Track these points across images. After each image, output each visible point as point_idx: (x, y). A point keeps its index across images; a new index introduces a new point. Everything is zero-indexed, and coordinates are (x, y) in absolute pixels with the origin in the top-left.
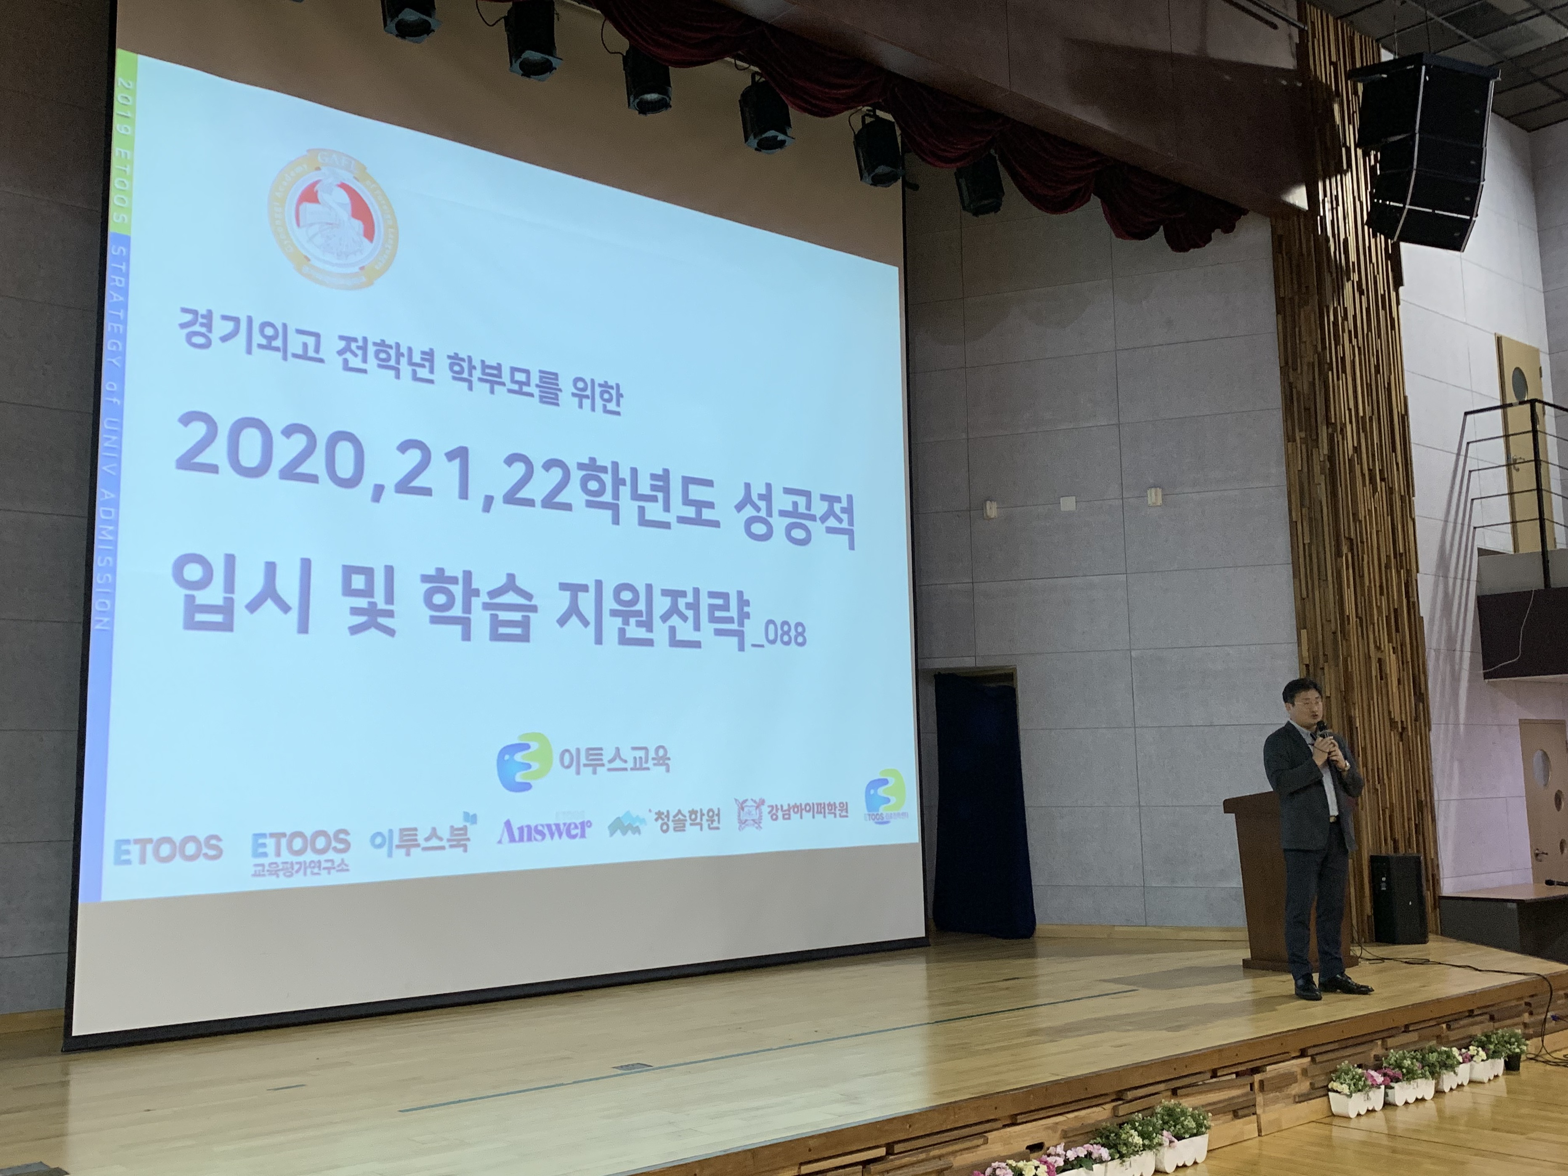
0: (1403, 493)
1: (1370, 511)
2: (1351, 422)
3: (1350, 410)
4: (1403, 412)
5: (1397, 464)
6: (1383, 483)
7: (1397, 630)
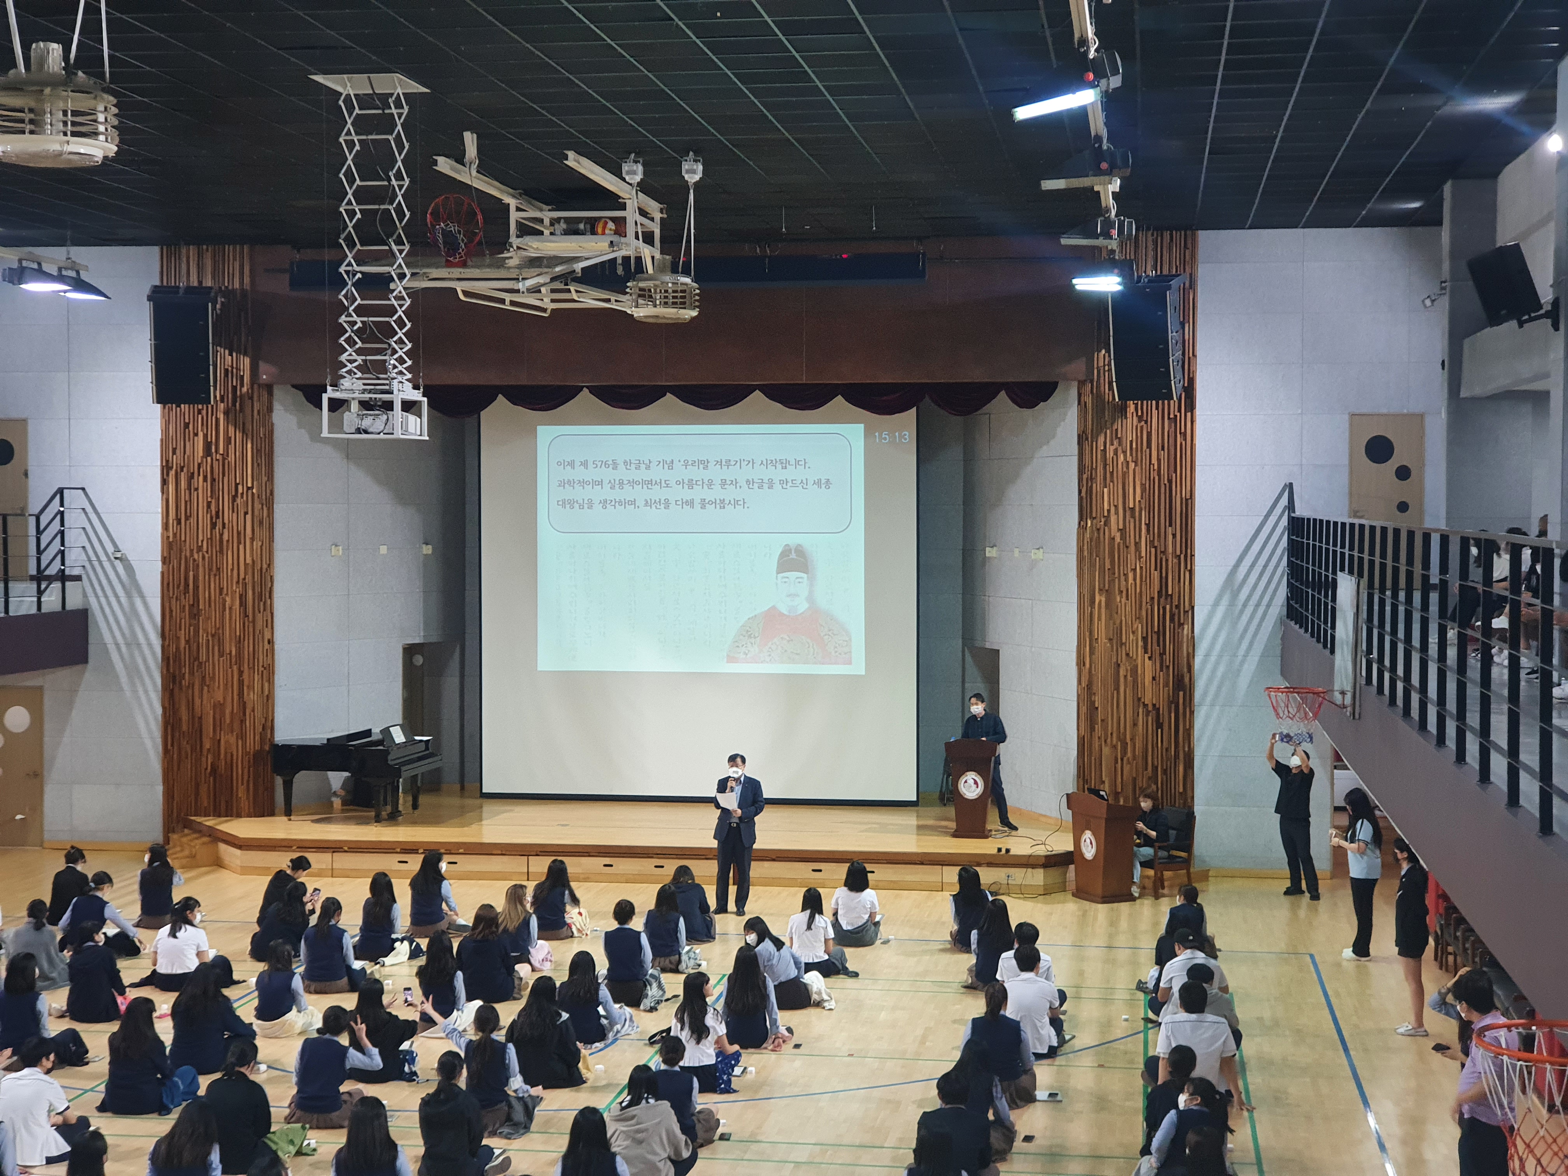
0: (1178, 553)
1: (1134, 570)
2: (1117, 513)
3: (1116, 507)
4: (1188, 497)
5: (1174, 536)
6: (1153, 550)
7: (1159, 645)
